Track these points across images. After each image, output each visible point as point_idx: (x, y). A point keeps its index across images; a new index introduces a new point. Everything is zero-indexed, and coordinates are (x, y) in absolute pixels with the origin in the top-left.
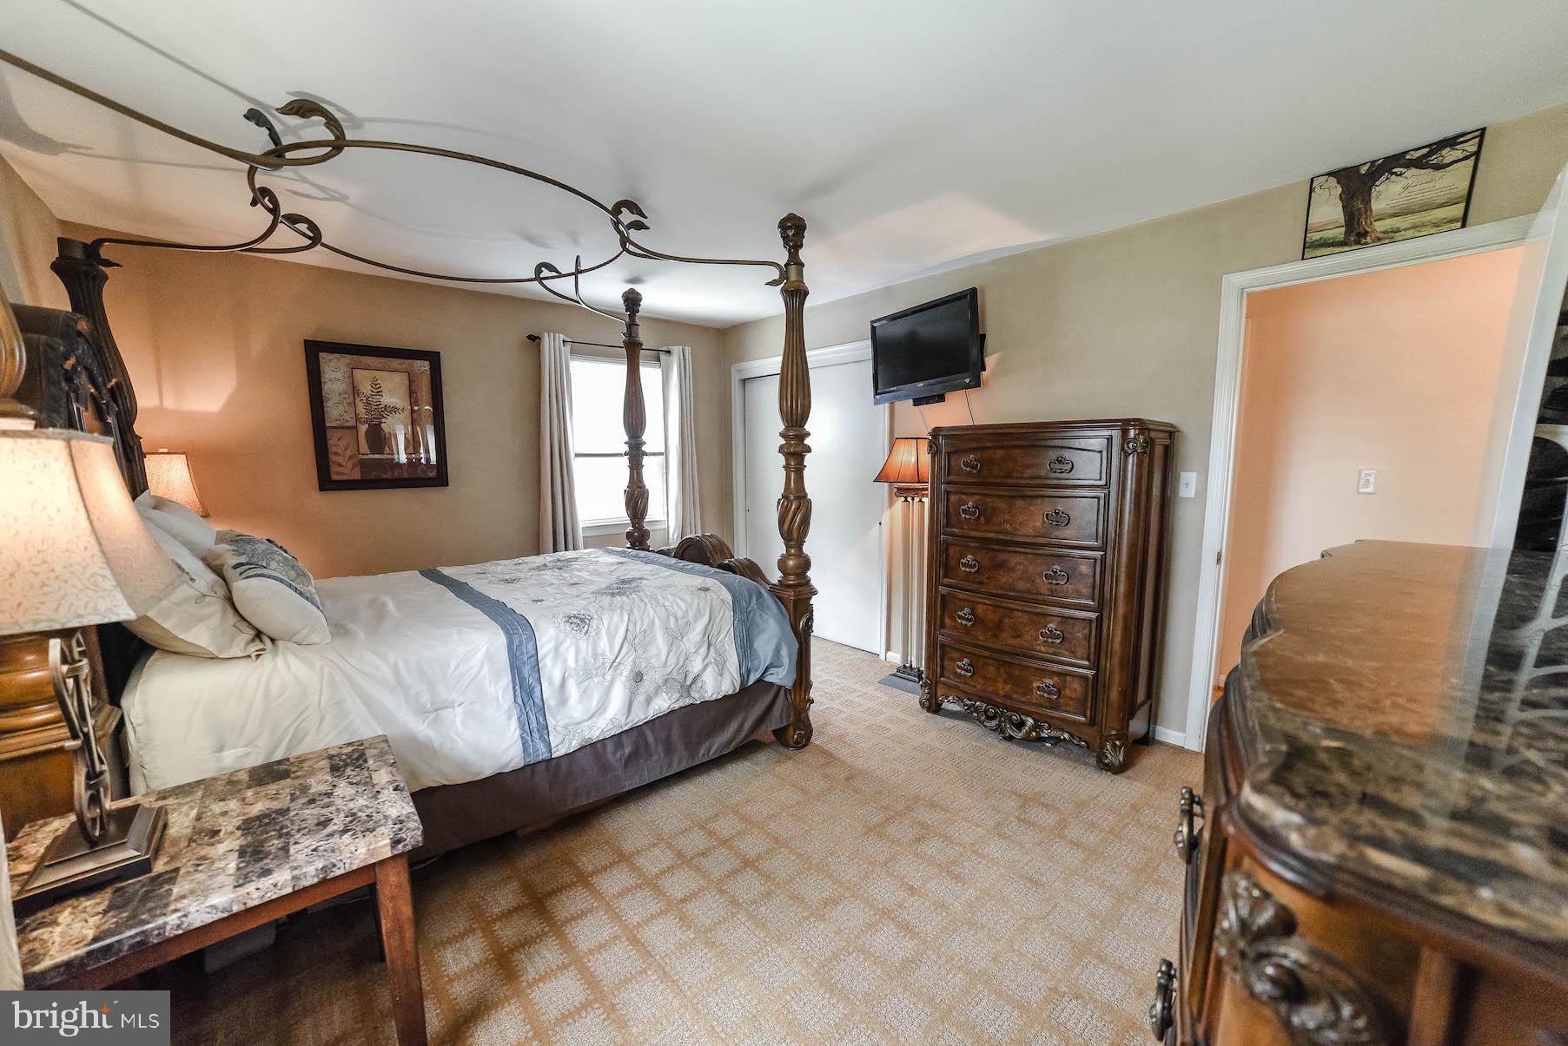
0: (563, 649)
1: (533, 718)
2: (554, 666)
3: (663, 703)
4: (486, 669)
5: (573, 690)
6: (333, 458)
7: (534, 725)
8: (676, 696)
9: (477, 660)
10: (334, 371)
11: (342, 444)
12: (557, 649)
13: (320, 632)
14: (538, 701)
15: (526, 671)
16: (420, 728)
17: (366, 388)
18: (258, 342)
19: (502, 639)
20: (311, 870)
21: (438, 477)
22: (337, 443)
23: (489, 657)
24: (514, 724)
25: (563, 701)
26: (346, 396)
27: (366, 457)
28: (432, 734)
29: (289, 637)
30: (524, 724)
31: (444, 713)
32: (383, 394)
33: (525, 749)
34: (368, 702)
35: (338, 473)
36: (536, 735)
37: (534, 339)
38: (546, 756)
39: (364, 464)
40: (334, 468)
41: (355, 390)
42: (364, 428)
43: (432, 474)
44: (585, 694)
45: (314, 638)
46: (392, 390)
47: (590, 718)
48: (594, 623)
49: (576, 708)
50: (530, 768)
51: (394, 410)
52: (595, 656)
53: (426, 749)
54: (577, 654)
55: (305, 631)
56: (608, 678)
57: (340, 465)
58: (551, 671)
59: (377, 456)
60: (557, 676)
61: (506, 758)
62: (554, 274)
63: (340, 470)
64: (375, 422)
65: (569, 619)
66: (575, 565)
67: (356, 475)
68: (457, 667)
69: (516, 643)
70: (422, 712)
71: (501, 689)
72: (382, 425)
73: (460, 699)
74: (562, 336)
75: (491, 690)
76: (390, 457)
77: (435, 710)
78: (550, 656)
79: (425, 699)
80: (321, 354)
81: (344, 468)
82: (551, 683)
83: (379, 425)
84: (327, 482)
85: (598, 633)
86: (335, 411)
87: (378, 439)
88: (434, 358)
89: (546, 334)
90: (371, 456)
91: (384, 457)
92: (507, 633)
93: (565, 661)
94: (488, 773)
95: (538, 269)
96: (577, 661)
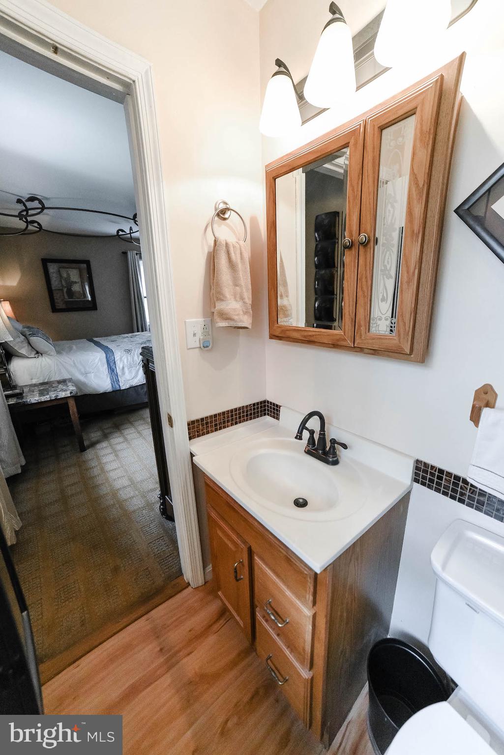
0: (123, 359)
1: (114, 378)
2: (120, 363)
4: (99, 363)
5: (126, 370)
6: (56, 301)
7: (115, 380)
9: (97, 360)
10: (52, 268)
12: (121, 358)
13: (53, 352)
14: (116, 373)
15: (112, 364)
16: (82, 378)
17: (65, 275)
19: (104, 355)
20: (53, 396)
21: (92, 306)
22: (57, 296)
23: (100, 360)
24: (109, 379)
25: (123, 373)
26: (58, 278)
27: (67, 300)
28: (86, 380)
29: (46, 353)
30: (112, 379)
31: (88, 375)
32: (71, 277)
33: (112, 386)
34: (67, 370)
35: (58, 306)
36: (115, 382)
37: (125, 253)
38: (119, 388)
39: (66, 303)
40: (56, 304)
41: (61, 276)
42: (65, 290)
43: (91, 306)
44: (130, 372)
45: (52, 353)
46: (74, 275)
47: (132, 379)
48: (133, 352)
49: (127, 376)
50: (113, 391)
51: (76, 283)
52: (133, 361)
53: (84, 384)
54: (127, 359)
55: (50, 352)
56: (138, 368)
57: (58, 303)
58: (119, 365)
59: (71, 300)
60: (121, 366)
61: (107, 388)
62: (124, 233)
63: (59, 305)
64: (69, 287)
65: (125, 351)
66: (137, 336)
67: (64, 306)
68: (91, 362)
69: (108, 356)
70: (82, 374)
71: (104, 369)
73: (93, 371)
74: (135, 252)
75: (101, 369)
76: (76, 299)
77: (86, 374)
78: (119, 360)
79: (83, 370)
80: (48, 264)
81: (60, 305)
82: (119, 368)
83: (71, 288)
84: (55, 310)
85: (134, 354)
86: (55, 284)
87: (71, 293)
88: (88, 263)
89: (129, 252)
90: (69, 300)
91: (74, 300)
92: (105, 353)
93: (124, 362)
94: (101, 392)
95: (118, 232)
96: (127, 362)
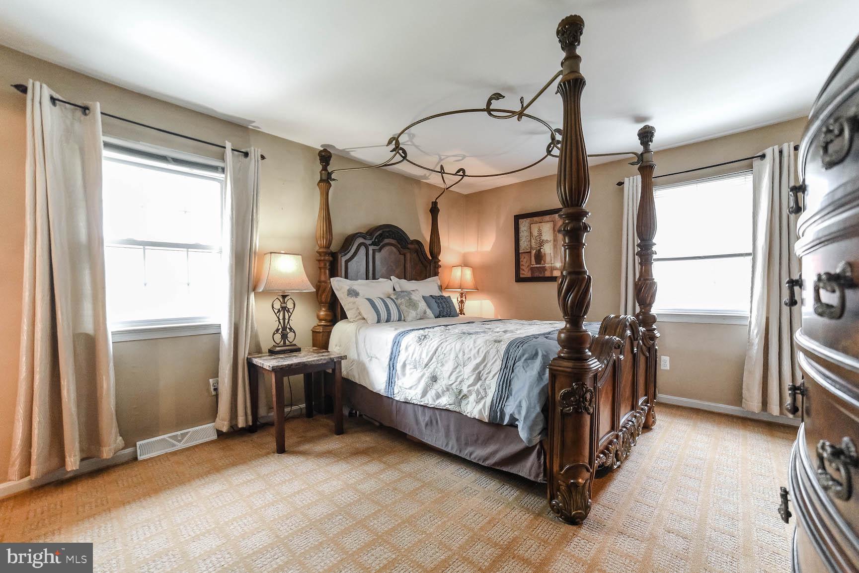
3: (445, 401)
6: (522, 267)
7: (393, 380)
8: (451, 402)
10: (524, 226)
11: (525, 260)
17: (536, 232)
18: (502, 220)
19: (394, 336)
26: (528, 237)
27: (534, 266)
32: (542, 234)
35: (523, 274)
37: (621, 184)
39: (532, 269)
40: (522, 272)
41: (531, 234)
42: (534, 252)
46: (547, 231)
51: (547, 241)
56: (422, 372)
57: (523, 270)
59: (538, 266)
63: (524, 272)
64: (539, 248)
67: (529, 275)
70: (367, 356)
72: (541, 250)
76: (544, 265)
77: (371, 356)
80: (520, 220)
81: (526, 273)
84: (519, 279)
86: (524, 244)
87: (539, 257)
90: (536, 266)
91: (541, 265)
92: (397, 334)
